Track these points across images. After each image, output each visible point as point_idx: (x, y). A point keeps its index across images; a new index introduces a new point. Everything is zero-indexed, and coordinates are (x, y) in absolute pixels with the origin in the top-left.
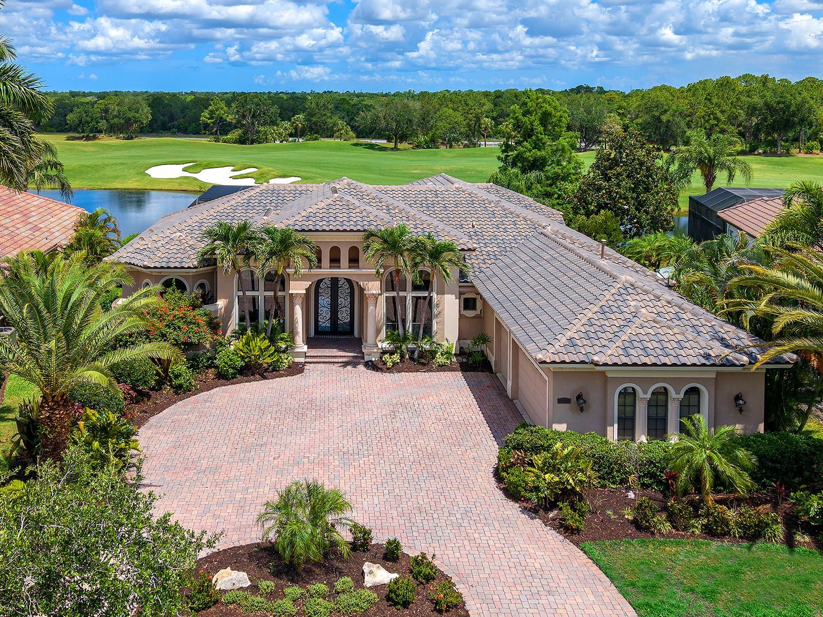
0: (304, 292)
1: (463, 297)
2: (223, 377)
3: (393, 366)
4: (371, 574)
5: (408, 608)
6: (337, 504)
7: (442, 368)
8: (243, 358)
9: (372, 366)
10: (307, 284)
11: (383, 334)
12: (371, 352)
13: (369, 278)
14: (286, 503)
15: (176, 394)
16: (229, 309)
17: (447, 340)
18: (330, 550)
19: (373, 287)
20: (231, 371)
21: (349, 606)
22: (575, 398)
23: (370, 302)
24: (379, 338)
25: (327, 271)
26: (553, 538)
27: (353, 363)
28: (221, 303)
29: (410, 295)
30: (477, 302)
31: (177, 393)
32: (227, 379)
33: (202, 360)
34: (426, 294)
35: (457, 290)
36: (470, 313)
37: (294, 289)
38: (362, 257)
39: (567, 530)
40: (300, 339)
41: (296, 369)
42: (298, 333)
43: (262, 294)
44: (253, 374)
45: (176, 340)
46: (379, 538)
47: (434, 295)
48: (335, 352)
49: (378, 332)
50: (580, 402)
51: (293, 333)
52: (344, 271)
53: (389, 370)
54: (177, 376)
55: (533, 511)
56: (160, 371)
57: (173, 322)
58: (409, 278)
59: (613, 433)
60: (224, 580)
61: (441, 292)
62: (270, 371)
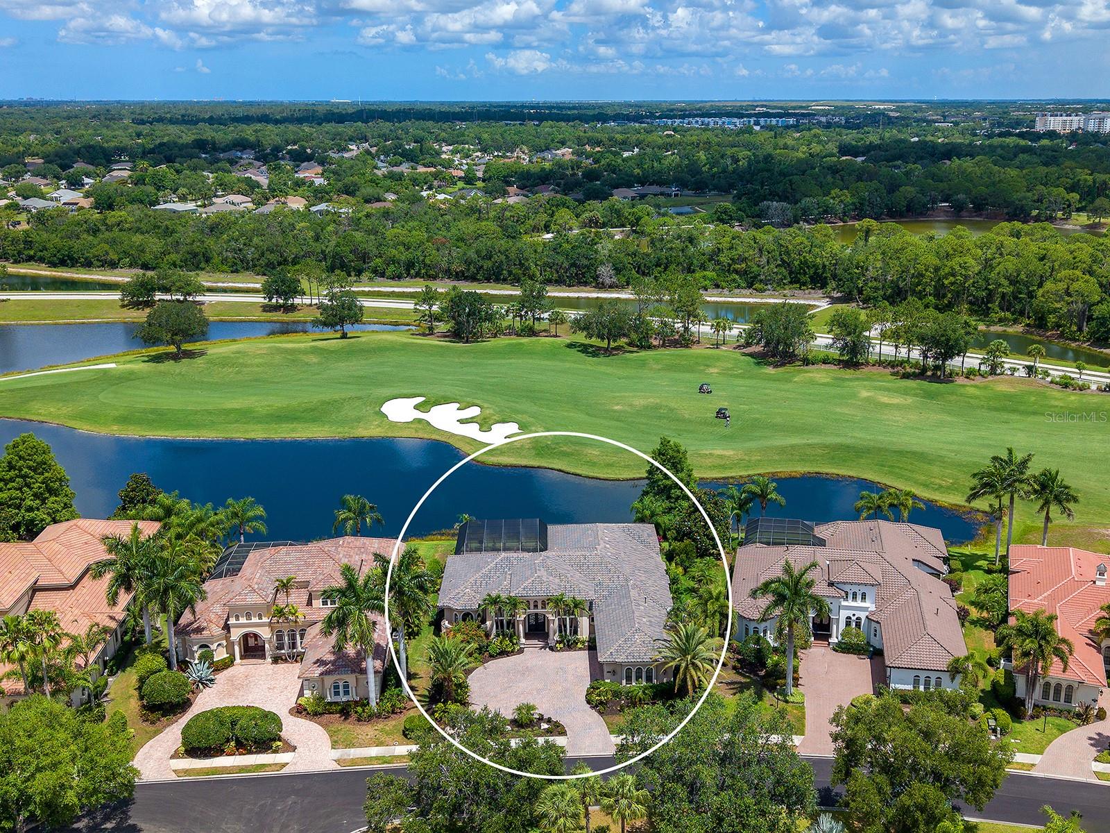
0: (524, 619)
2: (492, 657)
3: (560, 649)
4: (544, 725)
6: (533, 708)
7: (580, 649)
8: (499, 648)
9: (552, 649)
10: (525, 616)
11: (557, 635)
12: (550, 642)
13: (548, 613)
14: (519, 709)
16: (492, 626)
17: (584, 635)
18: (531, 721)
19: (552, 616)
20: (495, 653)
22: (612, 671)
23: (551, 622)
24: (555, 637)
25: (533, 611)
26: (596, 714)
27: (544, 648)
28: (488, 623)
29: (568, 617)
37: (519, 618)
38: (547, 605)
39: (600, 713)
40: (522, 638)
41: (521, 651)
42: (521, 635)
43: (505, 618)
44: (504, 655)
46: (546, 717)
47: (578, 617)
48: (536, 642)
49: (555, 634)
50: (614, 672)
51: (519, 636)
52: (539, 610)
53: (558, 651)
55: (592, 708)
59: (624, 682)
62: (512, 653)
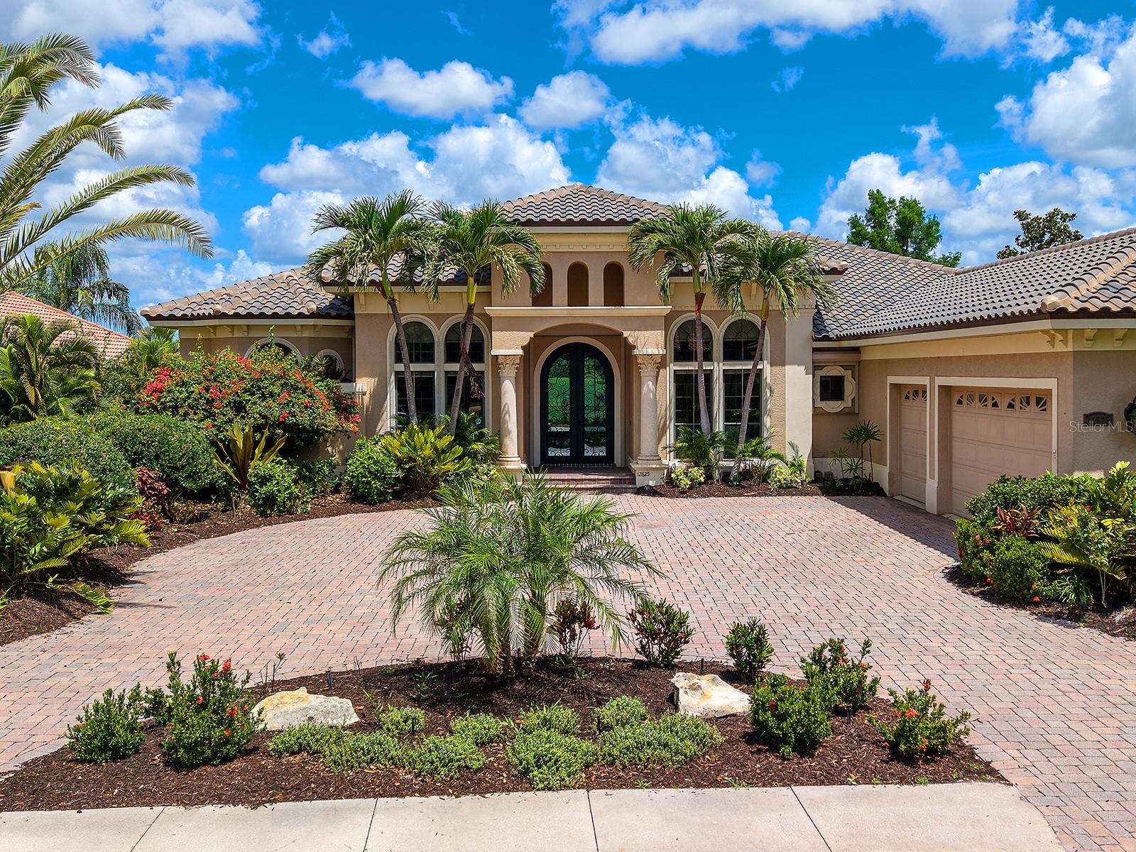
0: (521, 352)
1: (820, 373)
2: (362, 500)
3: (691, 488)
4: (696, 689)
5: (812, 756)
7: (787, 489)
8: (400, 462)
9: (650, 492)
10: (526, 337)
11: (670, 438)
12: (648, 470)
13: (644, 323)
15: (262, 516)
16: (379, 397)
17: (792, 445)
19: (650, 343)
20: (376, 484)
21: (640, 747)
22: (1122, 412)
23: (647, 372)
24: (662, 444)
25: (560, 311)
27: (615, 489)
28: (364, 384)
29: (719, 368)
30: (846, 383)
31: (263, 514)
32: (370, 503)
33: (321, 469)
34: (748, 366)
35: (809, 356)
36: (833, 406)
37: (501, 347)
38: (631, 281)
40: (512, 445)
42: (509, 432)
43: (439, 368)
44: (421, 497)
45: (264, 417)
47: (766, 366)
48: (578, 476)
49: (661, 433)
51: (500, 433)
52: (596, 310)
53: (684, 493)
54: (264, 480)
56: (230, 471)
57: (261, 384)
58: (718, 334)
60: (284, 709)
61: (779, 361)
